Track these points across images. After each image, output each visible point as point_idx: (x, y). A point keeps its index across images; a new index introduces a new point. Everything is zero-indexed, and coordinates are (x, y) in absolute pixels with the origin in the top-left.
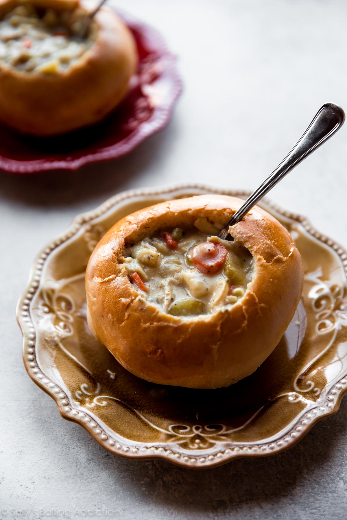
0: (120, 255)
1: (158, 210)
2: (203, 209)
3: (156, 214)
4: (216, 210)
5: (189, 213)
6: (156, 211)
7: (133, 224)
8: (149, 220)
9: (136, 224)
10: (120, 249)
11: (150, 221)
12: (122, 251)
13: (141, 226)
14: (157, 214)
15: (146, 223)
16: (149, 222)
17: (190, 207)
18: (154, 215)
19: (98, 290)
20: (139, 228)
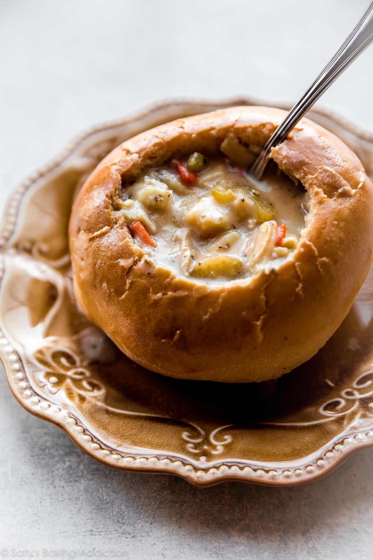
0: (115, 198)
1: (167, 131)
2: (232, 126)
3: (165, 137)
4: (250, 127)
5: (212, 134)
6: (165, 133)
7: (132, 154)
8: (156, 146)
9: (137, 153)
10: (115, 190)
11: (156, 148)
12: (117, 192)
13: (144, 156)
14: (167, 137)
15: (151, 152)
16: (155, 150)
17: (214, 125)
18: (162, 138)
19: (87, 249)
20: (141, 159)
